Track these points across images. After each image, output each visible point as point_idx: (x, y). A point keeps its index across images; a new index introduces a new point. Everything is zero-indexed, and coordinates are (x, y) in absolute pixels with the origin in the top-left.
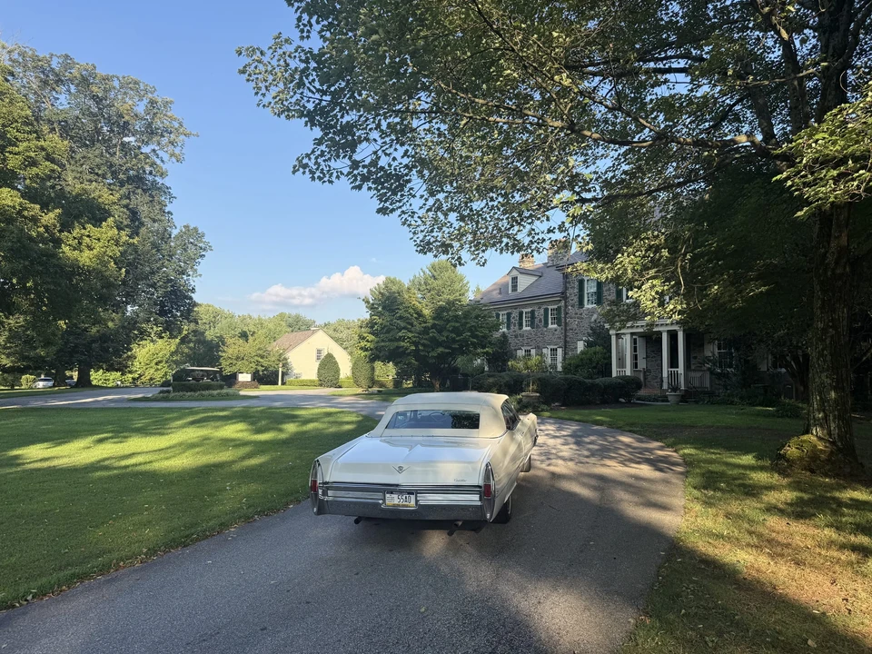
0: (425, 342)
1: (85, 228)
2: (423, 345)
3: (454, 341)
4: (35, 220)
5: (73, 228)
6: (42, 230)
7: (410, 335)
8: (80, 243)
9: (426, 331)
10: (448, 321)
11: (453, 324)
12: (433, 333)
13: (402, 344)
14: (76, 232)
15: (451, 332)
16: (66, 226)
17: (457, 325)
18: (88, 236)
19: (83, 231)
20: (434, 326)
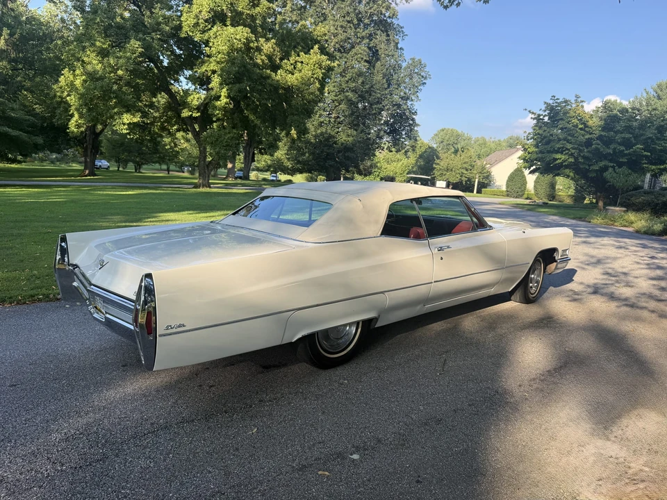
0: (586, 154)
1: (299, 56)
2: (584, 157)
3: (622, 154)
4: (259, 49)
5: (291, 56)
6: (263, 57)
7: (569, 146)
8: (295, 68)
9: (588, 143)
10: (618, 131)
11: (623, 135)
12: (596, 145)
13: (558, 156)
14: (292, 59)
15: (620, 144)
16: (286, 56)
17: (628, 136)
18: (302, 62)
19: (297, 58)
20: (600, 138)
